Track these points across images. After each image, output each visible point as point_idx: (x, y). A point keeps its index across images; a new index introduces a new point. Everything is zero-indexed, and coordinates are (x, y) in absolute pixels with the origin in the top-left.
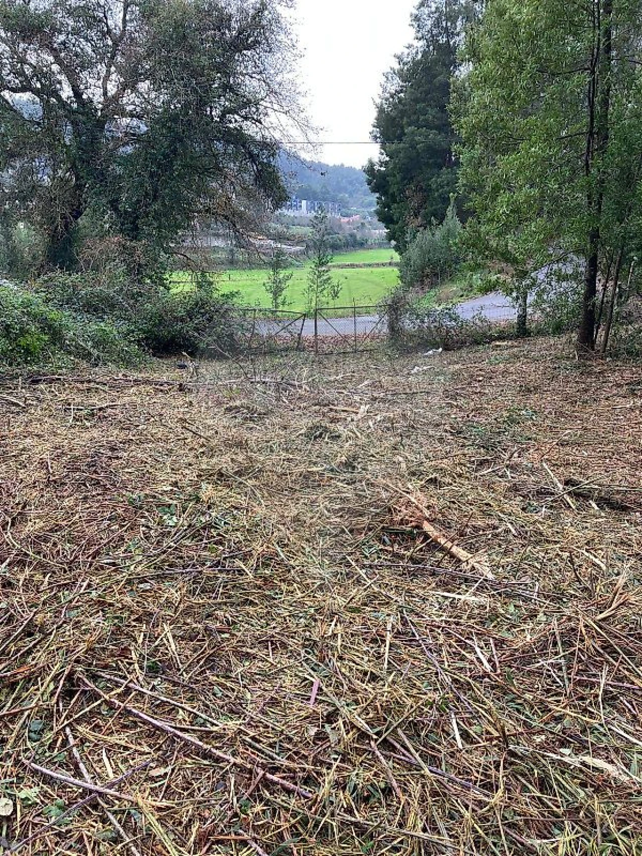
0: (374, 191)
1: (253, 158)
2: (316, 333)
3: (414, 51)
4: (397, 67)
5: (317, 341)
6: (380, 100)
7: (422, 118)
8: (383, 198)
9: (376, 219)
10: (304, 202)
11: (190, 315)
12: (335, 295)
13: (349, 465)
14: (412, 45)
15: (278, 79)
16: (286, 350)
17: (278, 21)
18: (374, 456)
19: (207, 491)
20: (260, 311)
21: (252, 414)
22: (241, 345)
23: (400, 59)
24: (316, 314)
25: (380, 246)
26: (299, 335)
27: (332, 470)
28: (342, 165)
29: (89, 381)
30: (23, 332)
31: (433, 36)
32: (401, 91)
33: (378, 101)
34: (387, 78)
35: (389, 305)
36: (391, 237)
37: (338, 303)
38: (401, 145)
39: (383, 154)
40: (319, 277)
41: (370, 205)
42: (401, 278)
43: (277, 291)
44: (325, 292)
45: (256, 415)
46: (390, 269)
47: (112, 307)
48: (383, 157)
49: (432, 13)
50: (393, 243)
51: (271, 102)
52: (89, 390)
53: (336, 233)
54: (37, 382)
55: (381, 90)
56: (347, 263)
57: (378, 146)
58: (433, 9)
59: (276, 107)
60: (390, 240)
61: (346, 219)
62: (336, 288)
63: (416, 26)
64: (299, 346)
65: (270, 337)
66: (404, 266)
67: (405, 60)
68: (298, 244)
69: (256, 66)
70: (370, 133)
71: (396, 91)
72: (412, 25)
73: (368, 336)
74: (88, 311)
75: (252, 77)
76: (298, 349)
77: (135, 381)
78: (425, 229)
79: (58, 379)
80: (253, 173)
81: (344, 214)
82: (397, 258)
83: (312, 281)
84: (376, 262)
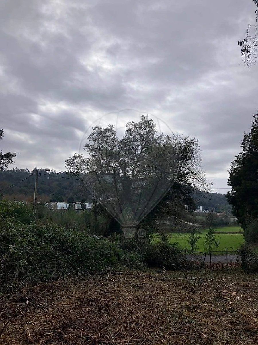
0: (230, 204)
1: (183, 194)
2: (211, 261)
3: (243, 154)
4: (236, 160)
5: (211, 265)
6: (231, 171)
7: (249, 177)
8: (235, 207)
9: (232, 215)
10: (201, 207)
11: (161, 252)
12: (217, 246)
13: (232, 310)
14: (242, 153)
15: (193, 168)
16: (198, 267)
17: (192, 151)
18: (241, 308)
19: (185, 312)
20: (188, 251)
21: (193, 290)
22: (180, 265)
23: (237, 157)
24: (210, 253)
25: (235, 225)
26: (204, 262)
27: (226, 311)
28: (216, 193)
29: (132, 275)
30: (111, 256)
31: (250, 149)
32: (239, 168)
33: (230, 171)
34: (233, 164)
35: (241, 251)
36: (239, 222)
37: (219, 249)
38: (241, 187)
39: (233, 190)
40: (210, 238)
41: (229, 208)
42: (245, 239)
43: (193, 243)
44: (213, 244)
45: (194, 291)
46: (240, 235)
47: (133, 248)
48: (233, 191)
49: (249, 142)
50: (240, 224)
51: (190, 176)
52: (132, 278)
53: (215, 220)
54: (115, 274)
55: (231, 167)
56: (220, 232)
57: (231, 187)
58: (249, 141)
59: (192, 177)
60: (239, 223)
61: (219, 214)
62: (217, 243)
63: (243, 146)
64: (203, 266)
65: (192, 262)
66: (246, 234)
67: (240, 157)
68: (199, 223)
69: (185, 164)
70: (227, 183)
71: (237, 168)
72: (242, 146)
73: (233, 264)
74: (125, 249)
75: (183, 167)
76: (203, 267)
77: (147, 276)
78: (254, 219)
79: (122, 273)
80: (183, 199)
81: (218, 212)
82: (242, 230)
83: (207, 240)
84: (233, 231)
